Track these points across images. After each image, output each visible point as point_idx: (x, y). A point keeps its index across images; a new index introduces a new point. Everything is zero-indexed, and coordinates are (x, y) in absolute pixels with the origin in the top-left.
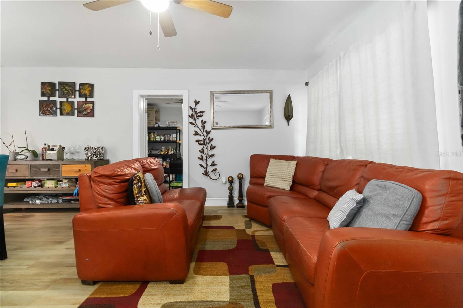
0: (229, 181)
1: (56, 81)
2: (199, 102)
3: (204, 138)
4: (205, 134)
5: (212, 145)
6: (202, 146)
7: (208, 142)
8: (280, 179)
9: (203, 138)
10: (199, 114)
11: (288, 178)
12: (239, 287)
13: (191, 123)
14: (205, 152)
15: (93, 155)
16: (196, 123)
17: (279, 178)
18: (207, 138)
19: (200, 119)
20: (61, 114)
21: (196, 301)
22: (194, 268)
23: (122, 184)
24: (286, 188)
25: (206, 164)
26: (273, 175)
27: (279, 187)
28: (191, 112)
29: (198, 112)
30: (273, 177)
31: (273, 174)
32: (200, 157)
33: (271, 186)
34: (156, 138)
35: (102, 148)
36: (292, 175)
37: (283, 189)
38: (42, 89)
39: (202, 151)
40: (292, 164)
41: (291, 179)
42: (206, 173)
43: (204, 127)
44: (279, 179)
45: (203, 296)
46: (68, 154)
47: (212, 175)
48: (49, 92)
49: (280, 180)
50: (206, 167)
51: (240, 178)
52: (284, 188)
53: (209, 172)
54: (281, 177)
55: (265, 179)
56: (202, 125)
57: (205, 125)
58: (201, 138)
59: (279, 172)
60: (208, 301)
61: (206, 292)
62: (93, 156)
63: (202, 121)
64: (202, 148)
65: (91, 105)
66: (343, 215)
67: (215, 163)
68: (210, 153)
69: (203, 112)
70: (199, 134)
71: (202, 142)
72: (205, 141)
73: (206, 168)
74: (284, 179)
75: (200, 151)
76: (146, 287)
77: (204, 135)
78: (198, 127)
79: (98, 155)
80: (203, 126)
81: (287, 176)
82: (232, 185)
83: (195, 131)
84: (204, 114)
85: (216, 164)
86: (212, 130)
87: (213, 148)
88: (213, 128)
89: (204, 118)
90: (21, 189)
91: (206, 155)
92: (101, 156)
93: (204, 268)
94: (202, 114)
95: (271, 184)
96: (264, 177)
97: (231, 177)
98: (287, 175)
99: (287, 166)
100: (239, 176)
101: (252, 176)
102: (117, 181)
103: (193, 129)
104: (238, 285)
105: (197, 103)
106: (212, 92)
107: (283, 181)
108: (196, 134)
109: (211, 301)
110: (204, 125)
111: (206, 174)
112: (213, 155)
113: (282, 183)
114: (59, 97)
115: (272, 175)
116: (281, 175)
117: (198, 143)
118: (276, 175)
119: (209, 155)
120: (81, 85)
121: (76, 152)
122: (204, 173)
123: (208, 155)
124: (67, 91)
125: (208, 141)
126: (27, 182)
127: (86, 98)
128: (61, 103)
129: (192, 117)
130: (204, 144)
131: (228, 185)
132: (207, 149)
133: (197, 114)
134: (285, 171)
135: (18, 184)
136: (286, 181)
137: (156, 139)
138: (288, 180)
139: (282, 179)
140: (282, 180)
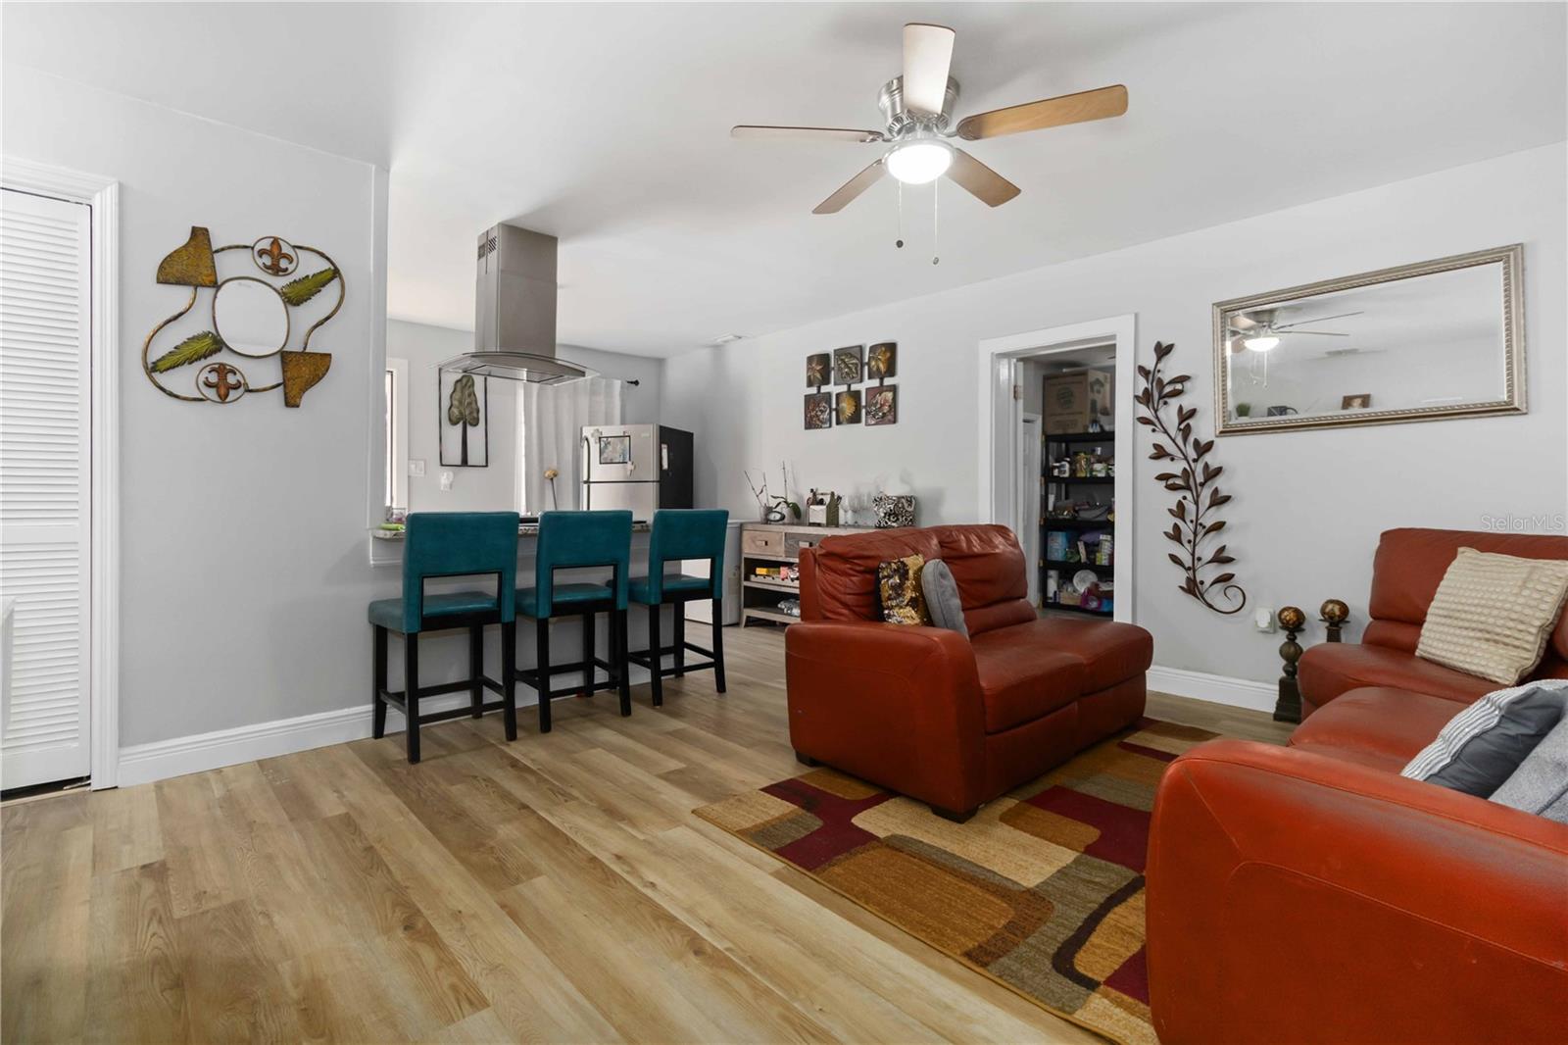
0: (1285, 626)
1: (830, 350)
2: (1169, 348)
3: (1188, 469)
4: (1192, 454)
5: (1216, 491)
6: (1178, 496)
7: (1202, 481)
8: (1479, 635)
9: (1185, 469)
10: (1168, 389)
11: (1517, 635)
12: (1084, 880)
13: (1145, 421)
14: (1191, 514)
15: (889, 515)
16: (1157, 418)
17: (1474, 630)
18: (1199, 468)
19: (1174, 403)
20: (838, 423)
21: (960, 857)
22: (1010, 810)
23: (868, 576)
24: (1497, 674)
25: (1193, 554)
26: (1451, 614)
27: (1467, 666)
28: (1143, 384)
29: (1165, 382)
30: (1448, 621)
31: (1453, 610)
32: (1172, 532)
33: (1437, 658)
34: (1092, 470)
35: (909, 500)
36: (1538, 623)
37: (1485, 679)
38: (808, 369)
39: (1180, 511)
40: (1550, 572)
41: (1531, 638)
42: (1192, 586)
43: (1186, 432)
44: (1472, 634)
45: (980, 857)
46: (850, 513)
47: (1215, 595)
48: (818, 375)
49: (1479, 639)
50: (1191, 565)
51: (1331, 618)
52: (1490, 671)
53: (1202, 583)
54: (1481, 626)
55: (1423, 631)
56: (1180, 424)
57: (1191, 422)
58: (1176, 468)
59: (1476, 606)
60: (984, 868)
61: (995, 856)
62: (889, 519)
63: (1181, 408)
64: (1180, 502)
65: (890, 395)
66: (1442, 754)
67: (1226, 554)
68: (1209, 520)
69: (1183, 379)
70: (1169, 455)
71: (1179, 482)
72: (1191, 477)
73: (1192, 569)
74: (1497, 638)
75: (1170, 511)
76: (887, 800)
77: (1186, 458)
78: (1166, 432)
79: (900, 517)
80: (1182, 426)
81: (1511, 624)
82: (1297, 641)
83: (1156, 446)
84: (1187, 385)
85: (1233, 559)
86: (1217, 437)
87: (1219, 500)
88: (1221, 432)
89: (1187, 402)
90: (773, 582)
91: (1192, 526)
92: (906, 519)
93: (1032, 818)
94: (1179, 387)
95: (1438, 653)
96: (1417, 622)
97: (1290, 608)
98: (1512, 620)
99: (1520, 583)
100: (1327, 610)
101: (1377, 613)
102: (858, 568)
103: (1149, 438)
104: (1086, 876)
105: (1163, 351)
106: (1218, 305)
107: (1492, 643)
108: (1160, 453)
109: (989, 871)
110: (1188, 425)
111: (1192, 588)
112: (1219, 526)
113: (1483, 650)
114: (835, 384)
115: (1445, 613)
116: (1483, 619)
117: (1164, 483)
118: (1463, 616)
119: (1204, 527)
120: (873, 349)
121: (861, 507)
122: (1185, 586)
123: (1201, 524)
124: (849, 368)
125: (1200, 479)
126: (782, 568)
127: (882, 380)
128: (838, 395)
129: (1146, 398)
130: (1188, 488)
131: (1282, 637)
132: (1196, 503)
133: (1164, 387)
134: (1504, 601)
135: (769, 571)
136: (1506, 644)
137: (1094, 473)
138: (1517, 643)
139: (1487, 636)
140: (1487, 640)
